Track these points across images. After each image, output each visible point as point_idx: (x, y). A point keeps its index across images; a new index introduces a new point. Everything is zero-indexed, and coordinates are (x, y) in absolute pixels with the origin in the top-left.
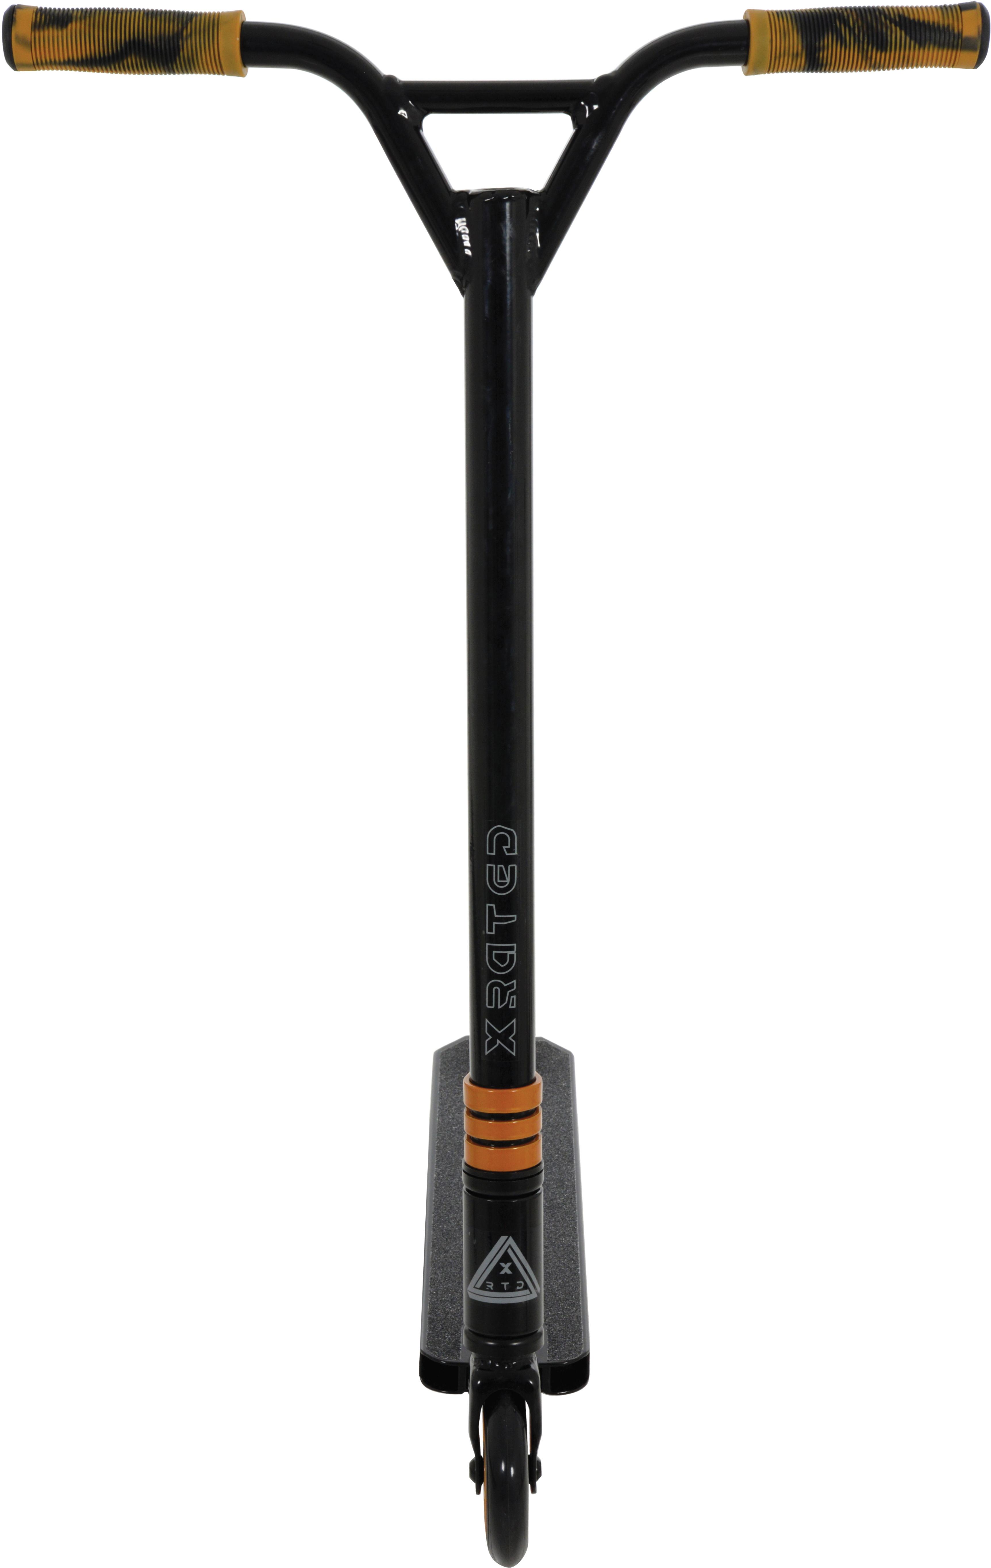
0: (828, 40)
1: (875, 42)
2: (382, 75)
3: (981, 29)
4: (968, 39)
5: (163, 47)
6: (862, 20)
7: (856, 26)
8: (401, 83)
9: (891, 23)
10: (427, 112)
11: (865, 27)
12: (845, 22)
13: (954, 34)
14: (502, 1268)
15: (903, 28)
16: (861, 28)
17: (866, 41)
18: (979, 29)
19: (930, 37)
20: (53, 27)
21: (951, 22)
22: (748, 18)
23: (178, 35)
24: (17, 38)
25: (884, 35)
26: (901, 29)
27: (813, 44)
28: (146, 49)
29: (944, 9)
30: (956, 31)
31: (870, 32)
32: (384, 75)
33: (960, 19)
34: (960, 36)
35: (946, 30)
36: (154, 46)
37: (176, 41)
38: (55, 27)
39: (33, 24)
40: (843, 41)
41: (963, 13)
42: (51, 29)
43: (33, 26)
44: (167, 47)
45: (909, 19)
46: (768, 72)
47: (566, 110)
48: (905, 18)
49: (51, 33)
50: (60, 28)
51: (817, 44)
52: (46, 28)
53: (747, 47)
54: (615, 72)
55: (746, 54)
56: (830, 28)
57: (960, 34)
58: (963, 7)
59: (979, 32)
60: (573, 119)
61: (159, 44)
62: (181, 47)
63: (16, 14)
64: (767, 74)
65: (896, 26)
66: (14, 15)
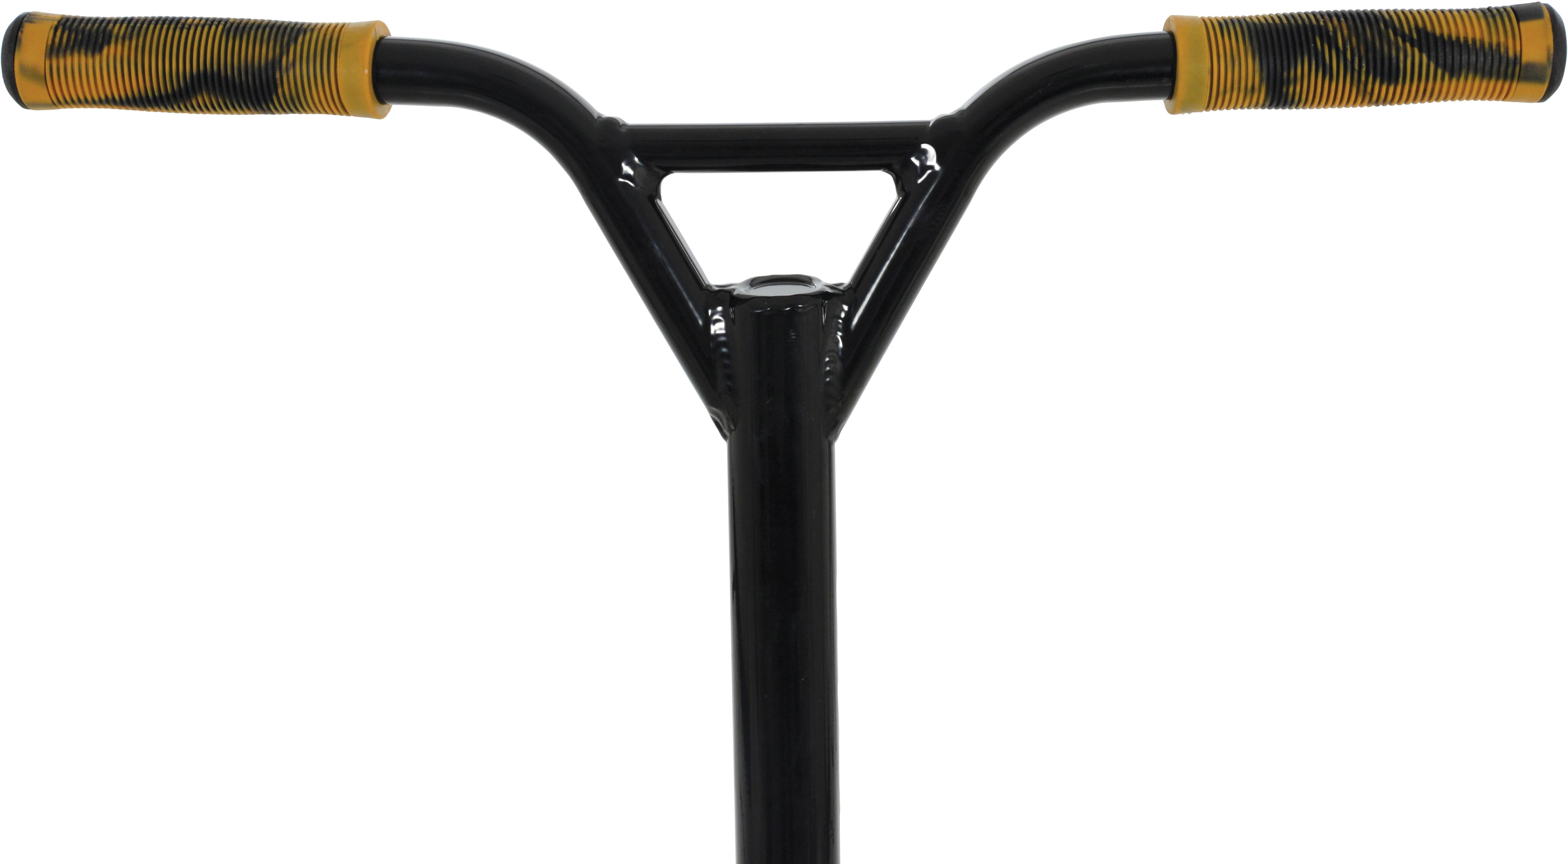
0: (1303, 68)
1: (1379, 72)
2: (596, 116)
3: (1552, 51)
4: (1530, 66)
5: (250, 82)
6: (1358, 38)
7: (1348, 47)
8: (623, 130)
9: (1404, 41)
10: (665, 172)
11: (1362, 48)
12: (1331, 41)
13: (1508, 57)
15: (1424, 49)
16: (1356, 50)
17: (1364, 69)
18: (1548, 50)
19: (1469, 63)
20: (79, 53)
21: (1502, 39)
22: (1173, 29)
23: (274, 64)
24: (23, 69)
25: (1394, 61)
26: (1421, 51)
27: (1278, 74)
28: (224, 85)
29: (1490, 14)
30: (1511, 54)
31: (1371, 55)
32: (599, 117)
33: (1516, 36)
34: (1518, 61)
35: (1494, 53)
36: (237, 80)
37: (270, 73)
38: (83, 52)
39: (49, 47)
40: (1327, 71)
41: (1522, 24)
42: (76, 55)
43: (48, 51)
44: (257, 82)
45: (1434, 34)
46: (1207, 108)
47: (888, 168)
48: (1427, 33)
49: (76, 60)
50: (90, 54)
51: (1285, 74)
52: (68, 53)
53: (1172, 76)
54: (961, 113)
55: (1170, 84)
56: (1305, 50)
57: (1517, 60)
58: (1522, 14)
59: (1548, 58)
60: (897, 181)
61: (243, 78)
62: (279, 82)
63: (22, 32)
64: (1204, 112)
65: (1412, 46)
66: (20, 33)
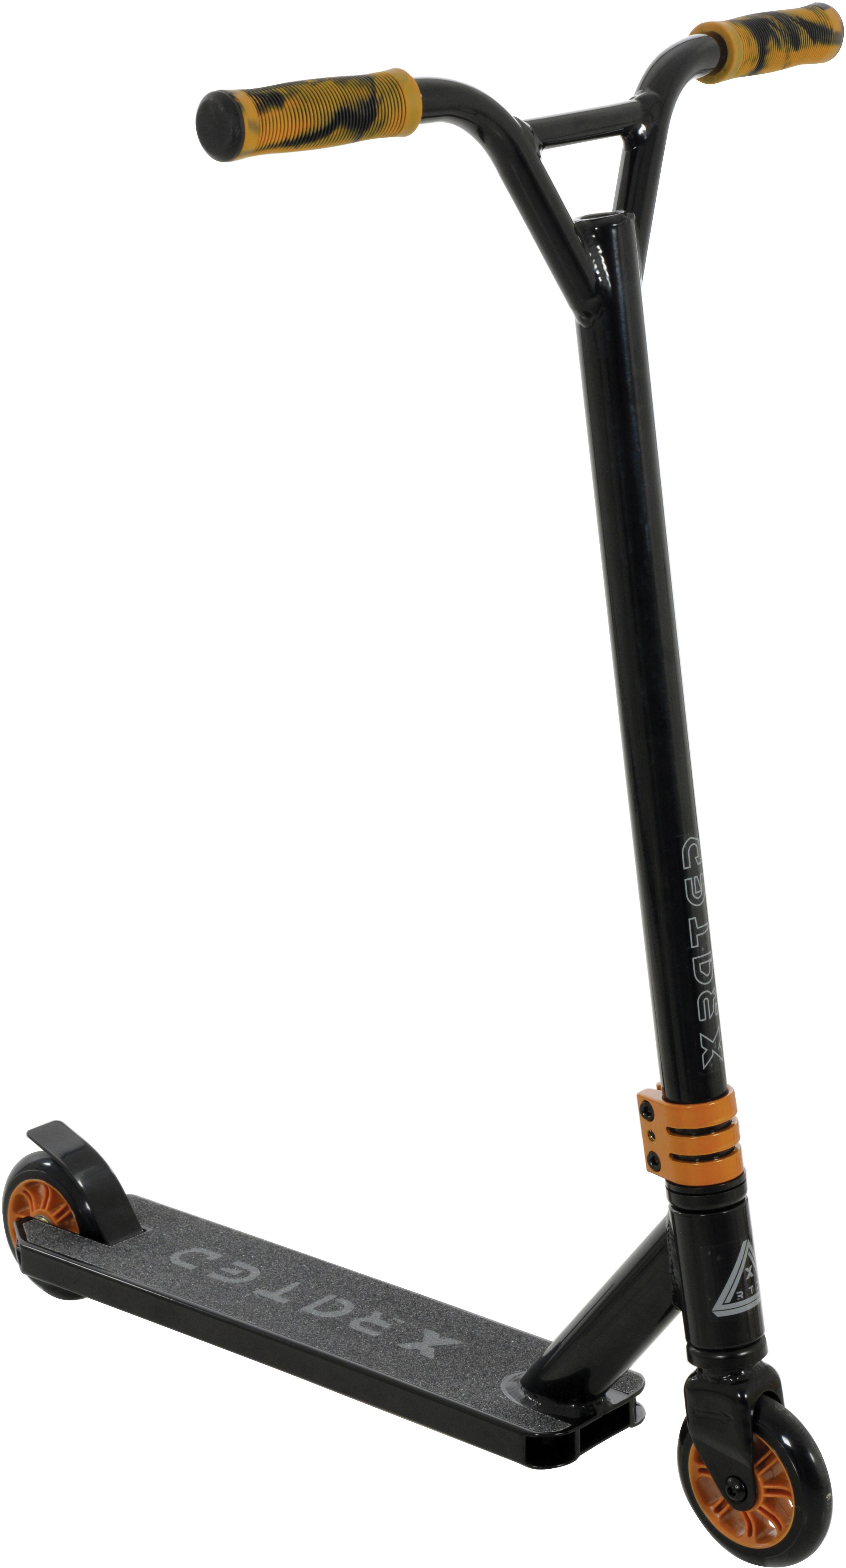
0: (771, 44)
1: (794, 42)
4: (837, 34)
5: (364, 113)
7: (783, 30)
11: (787, 30)
14: (747, 1273)
17: (789, 42)
19: (818, 35)
23: (373, 100)
24: (249, 122)
26: (805, 30)
28: (351, 117)
30: (829, 28)
35: (824, 28)
36: (357, 113)
38: (275, 107)
42: (272, 110)
43: (258, 109)
44: (367, 113)
49: (274, 113)
50: (279, 108)
51: (766, 48)
52: (268, 109)
56: (771, 33)
61: (361, 111)
62: (377, 111)
65: (803, 27)
66: (235, 100)
